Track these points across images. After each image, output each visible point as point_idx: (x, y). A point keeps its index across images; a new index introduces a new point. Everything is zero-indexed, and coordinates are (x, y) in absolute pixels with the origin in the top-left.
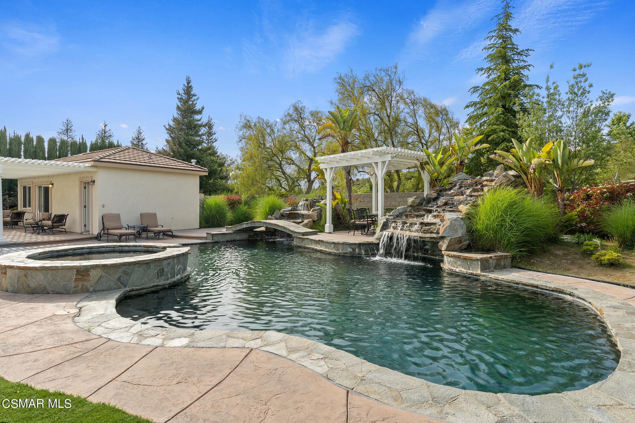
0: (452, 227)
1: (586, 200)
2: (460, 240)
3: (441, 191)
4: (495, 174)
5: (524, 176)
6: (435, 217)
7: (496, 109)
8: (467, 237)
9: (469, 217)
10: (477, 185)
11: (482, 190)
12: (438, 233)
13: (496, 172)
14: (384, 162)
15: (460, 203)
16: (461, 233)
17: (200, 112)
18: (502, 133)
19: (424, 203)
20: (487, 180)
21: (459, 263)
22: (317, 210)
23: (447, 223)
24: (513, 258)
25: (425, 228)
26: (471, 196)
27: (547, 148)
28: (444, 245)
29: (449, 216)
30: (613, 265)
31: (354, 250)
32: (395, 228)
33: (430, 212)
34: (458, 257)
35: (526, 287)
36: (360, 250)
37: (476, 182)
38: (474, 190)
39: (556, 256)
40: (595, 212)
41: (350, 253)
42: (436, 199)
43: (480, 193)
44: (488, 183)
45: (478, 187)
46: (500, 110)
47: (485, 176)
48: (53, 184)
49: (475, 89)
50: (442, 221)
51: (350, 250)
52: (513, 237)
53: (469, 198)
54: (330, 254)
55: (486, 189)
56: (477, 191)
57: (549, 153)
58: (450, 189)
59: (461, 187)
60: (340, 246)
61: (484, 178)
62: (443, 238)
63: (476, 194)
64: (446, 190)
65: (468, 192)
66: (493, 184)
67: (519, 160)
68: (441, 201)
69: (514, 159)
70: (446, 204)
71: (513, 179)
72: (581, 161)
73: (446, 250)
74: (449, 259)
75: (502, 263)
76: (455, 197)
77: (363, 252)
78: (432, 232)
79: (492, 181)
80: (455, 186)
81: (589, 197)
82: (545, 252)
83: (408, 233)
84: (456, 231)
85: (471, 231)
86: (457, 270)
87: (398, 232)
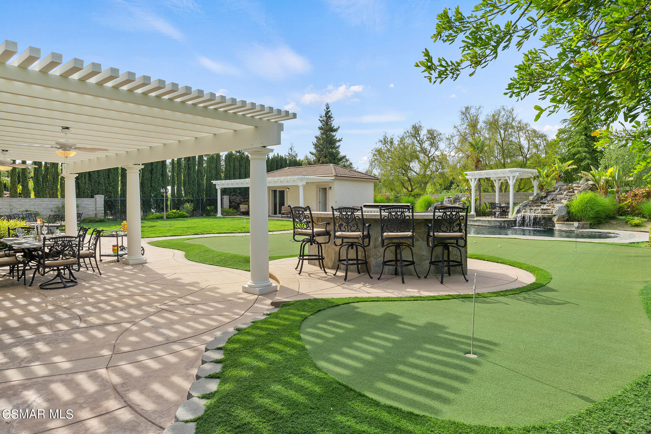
0: (560, 210)
1: (634, 197)
2: (563, 217)
3: (548, 192)
4: (580, 183)
5: (597, 185)
6: (548, 206)
7: (580, 137)
8: (567, 215)
9: (567, 206)
10: (570, 189)
11: (574, 192)
12: (552, 213)
13: (581, 182)
14: (514, 177)
15: (562, 198)
16: (564, 213)
17: (336, 130)
18: (584, 154)
19: (539, 199)
20: (576, 187)
21: (564, 226)
22: (461, 204)
23: (557, 209)
24: (590, 224)
25: (544, 211)
26: (567, 195)
27: (610, 170)
28: (555, 219)
29: (557, 206)
30: (637, 225)
31: (501, 224)
32: (525, 212)
33: (545, 203)
34: (564, 223)
36: (504, 224)
37: (569, 188)
38: (569, 192)
39: (613, 224)
40: (638, 204)
41: (499, 226)
42: (546, 197)
43: (572, 194)
44: (577, 188)
45: (572, 191)
46: (583, 137)
47: (575, 184)
48: (289, 189)
49: (565, 121)
50: (554, 208)
51: (498, 224)
52: (591, 214)
53: (566, 197)
54: (486, 226)
55: (576, 192)
56: (571, 192)
57: (611, 173)
58: (554, 191)
59: (560, 190)
60: (492, 222)
61: (574, 185)
62: (555, 215)
63: (570, 194)
64: (551, 192)
65: (565, 193)
66: (580, 189)
67: (594, 176)
68: (549, 198)
69: (592, 176)
70: (553, 200)
71: (591, 186)
72: (627, 178)
73: (556, 221)
74: (559, 225)
75: (585, 226)
76: (558, 196)
77: (506, 225)
78: (548, 213)
79: (579, 187)
80: (557, 189)
81: (636, 195)
82: (607, 222)
83: (534, 214)
84: (562, 212)
85: (569, 213)
86: (563, 229)
87: (528, 214)
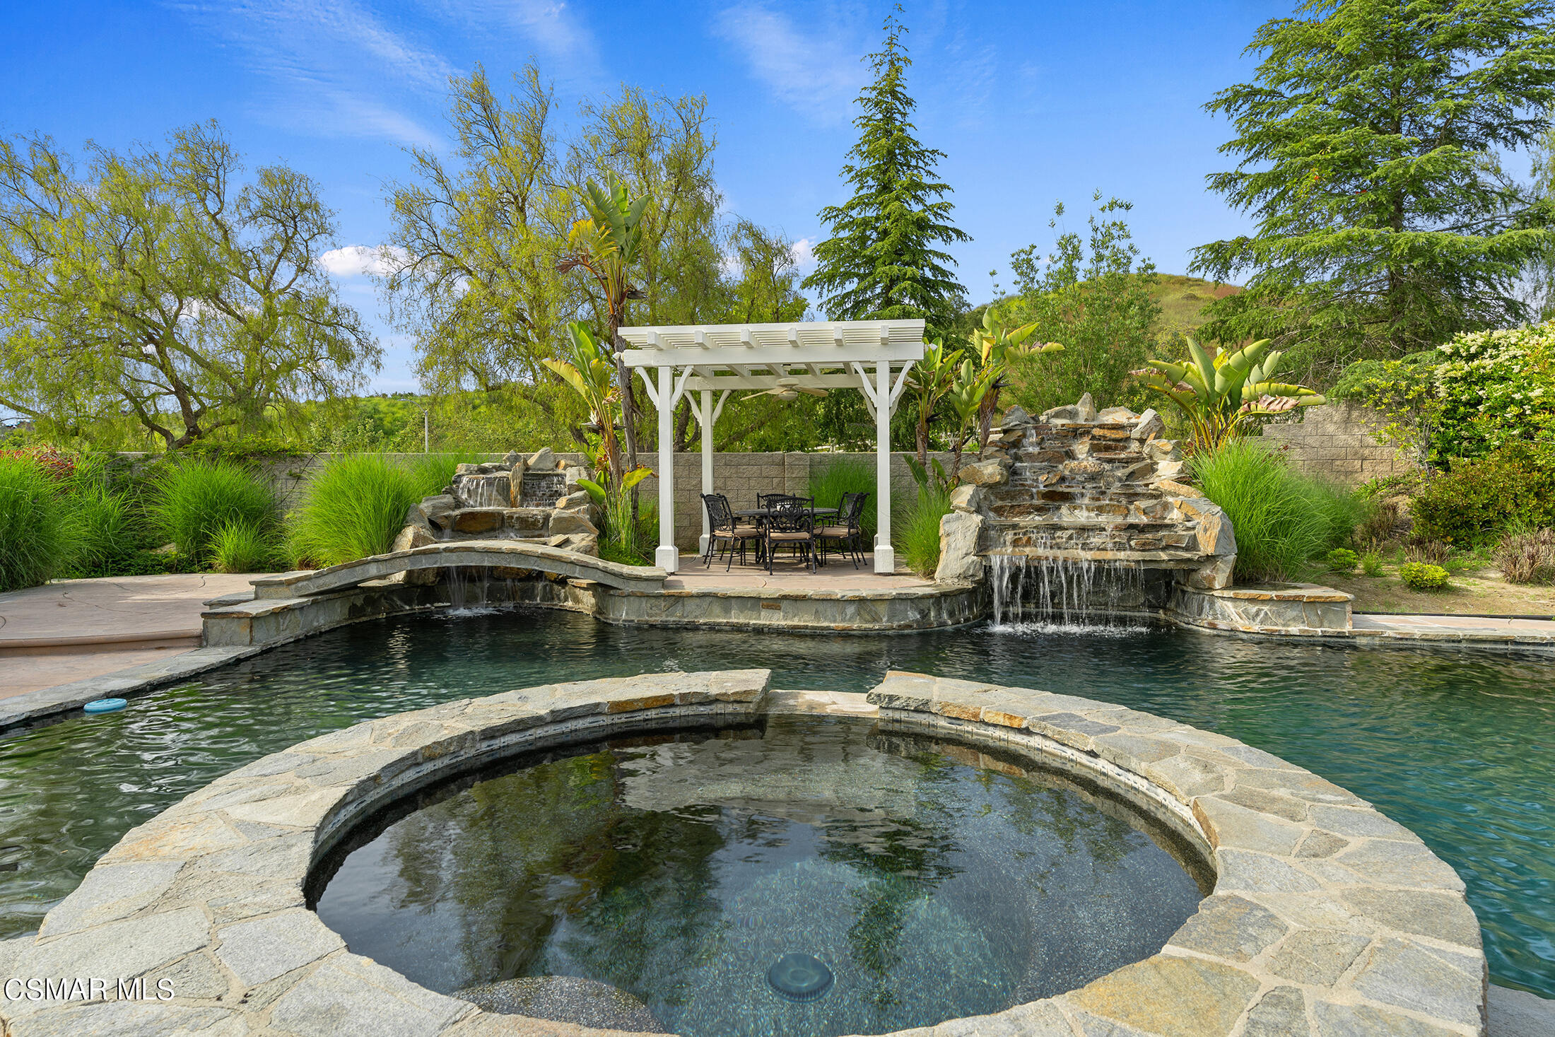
10: (1075, 436)
12: (1193, 548)
13: (1082, 409)
23: (1213, 523)
28: (1215, 577)
35: (1479, 646)
36: (939, 613)
37: (1076, 430)
65: (1081, 451)
78: (1170, 548)
80: (1025, 436)
